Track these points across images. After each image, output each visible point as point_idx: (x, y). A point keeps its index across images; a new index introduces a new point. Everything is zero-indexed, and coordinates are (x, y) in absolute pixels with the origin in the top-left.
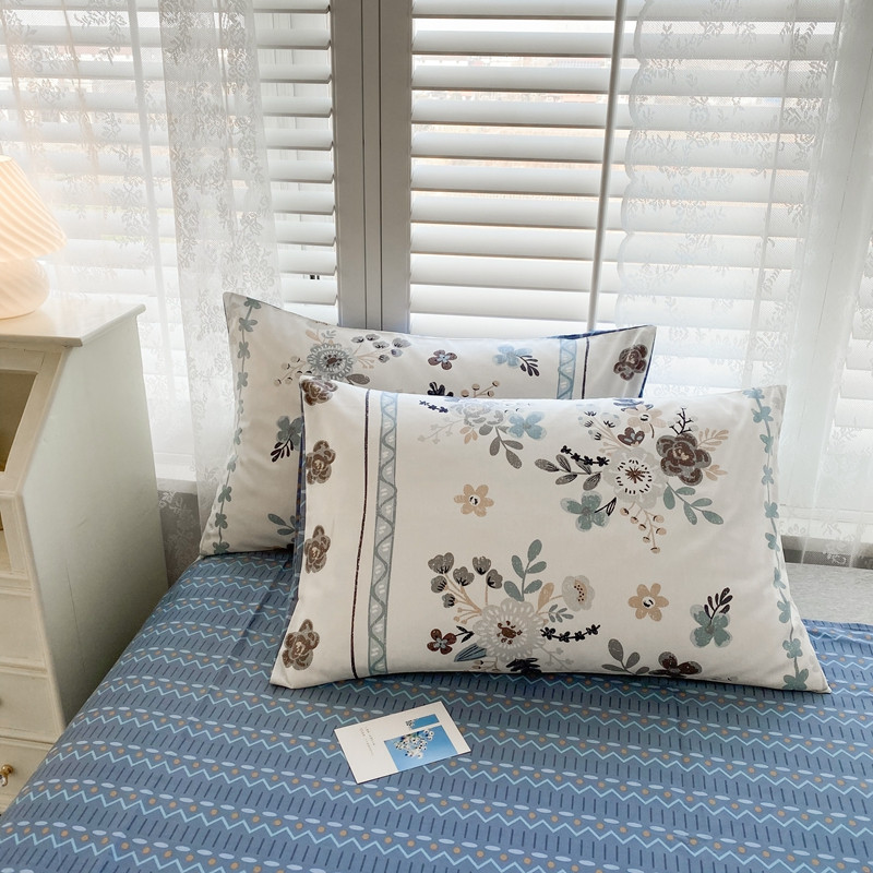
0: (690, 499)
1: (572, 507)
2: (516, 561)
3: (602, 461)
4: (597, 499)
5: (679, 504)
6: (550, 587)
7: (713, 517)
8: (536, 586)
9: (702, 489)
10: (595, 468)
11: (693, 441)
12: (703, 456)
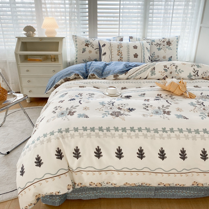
0: (169, 48)
1: (158, 49)
2: (152, 54)
3: (161, 44)
4: (160, 48)
5: (168, 48)
6: (155, 56)
7: (171, 49)
8: (154, 56)
9: (170, 47)
10: (160, 45)
11: (170, 42)
12: (171, 43)
